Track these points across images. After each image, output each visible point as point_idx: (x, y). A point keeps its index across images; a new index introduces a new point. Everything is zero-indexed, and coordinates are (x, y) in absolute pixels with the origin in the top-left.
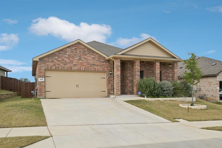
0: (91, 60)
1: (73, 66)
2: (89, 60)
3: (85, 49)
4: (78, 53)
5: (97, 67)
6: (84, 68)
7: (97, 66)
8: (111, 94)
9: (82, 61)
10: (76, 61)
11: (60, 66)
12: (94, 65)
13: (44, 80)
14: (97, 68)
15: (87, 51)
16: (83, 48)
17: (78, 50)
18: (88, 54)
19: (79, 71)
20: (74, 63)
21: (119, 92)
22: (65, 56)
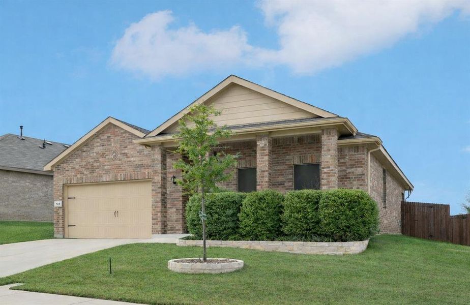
0: (135, 157)
1: (104, 174)
2: (132, 157)
3: (124, 135)
4: (113, 145)
5: (147, 170)
6: (122, 174)
7: (148, 168)
8: (177, 230)
9: (119, 160)
10: (108, 163)
11: (84, 177)
12: (142, 166)
13: (61, 205)
14: (146, 173)
15: (128, 139)
16: (122, 133)
17: (112, 139)
18: (129, 145)
19: (115, 182)
20: (106, 167)
21: (157, 224)
22: (92, 155)
